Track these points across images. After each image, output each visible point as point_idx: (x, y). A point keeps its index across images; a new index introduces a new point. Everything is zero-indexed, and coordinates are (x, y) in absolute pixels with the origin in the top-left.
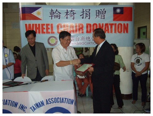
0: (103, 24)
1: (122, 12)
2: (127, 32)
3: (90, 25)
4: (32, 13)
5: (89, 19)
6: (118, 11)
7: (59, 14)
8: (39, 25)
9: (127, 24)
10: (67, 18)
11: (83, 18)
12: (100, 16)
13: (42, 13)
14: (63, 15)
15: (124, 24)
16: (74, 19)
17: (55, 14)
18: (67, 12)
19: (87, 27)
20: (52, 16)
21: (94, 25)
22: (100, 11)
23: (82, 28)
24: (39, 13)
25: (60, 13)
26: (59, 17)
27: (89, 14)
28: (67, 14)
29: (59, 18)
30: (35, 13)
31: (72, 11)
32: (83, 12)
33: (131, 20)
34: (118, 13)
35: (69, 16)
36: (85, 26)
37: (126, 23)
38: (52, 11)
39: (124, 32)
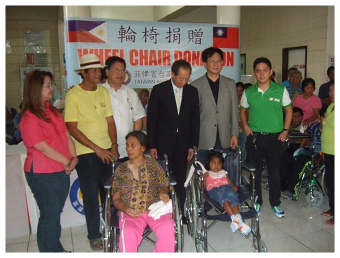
0: (198, 52)
1: (225, 35)
2: (232, 65)
3: (180, 53)
4: (90, 32)
5: (179, 43)
6: (220, 32)
7: (133, 34)
8: (101, 51)
9: (232, 53)
10: (146, 41)
11: (170, 42)
12: (194, 40)
13: (105, 30)
14: (139, 36)
15: (228, 53)
16: (156, 43)
17: (127, 34)
18: (146, 32)
19: (176, 56)
20: (122, 37)
21: (185, 53)
22: (195, 31)
23: (168, 58)
24: (101, 32)
25: (135, 33)
26: (133, 39)
27: (178, 35)
28: (145, 35)
29: (134, 41)
30: (94, 32)
31: (152, 30)
32: (170, 32)
33: (238, 48)
34: (219, 37)
35: (148, 38)
36: (172, 54)
37: (230, 50)
38: (122, 28)
39: (228, 65)
